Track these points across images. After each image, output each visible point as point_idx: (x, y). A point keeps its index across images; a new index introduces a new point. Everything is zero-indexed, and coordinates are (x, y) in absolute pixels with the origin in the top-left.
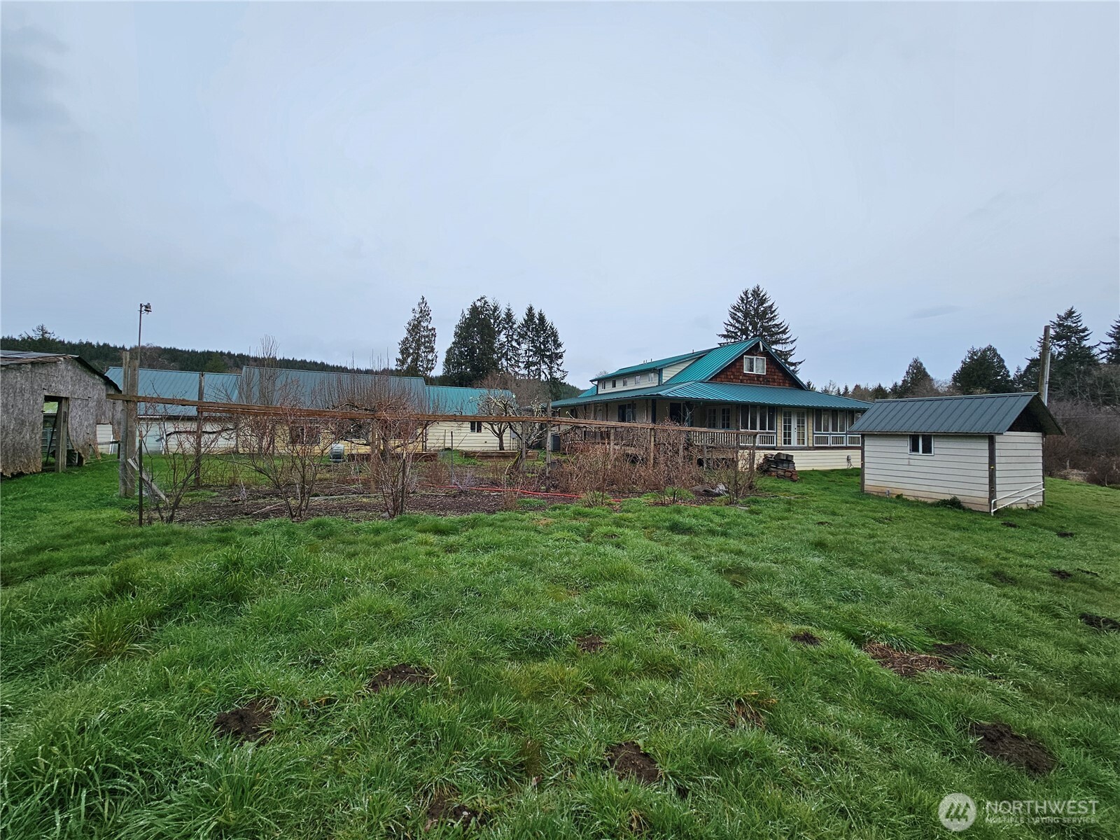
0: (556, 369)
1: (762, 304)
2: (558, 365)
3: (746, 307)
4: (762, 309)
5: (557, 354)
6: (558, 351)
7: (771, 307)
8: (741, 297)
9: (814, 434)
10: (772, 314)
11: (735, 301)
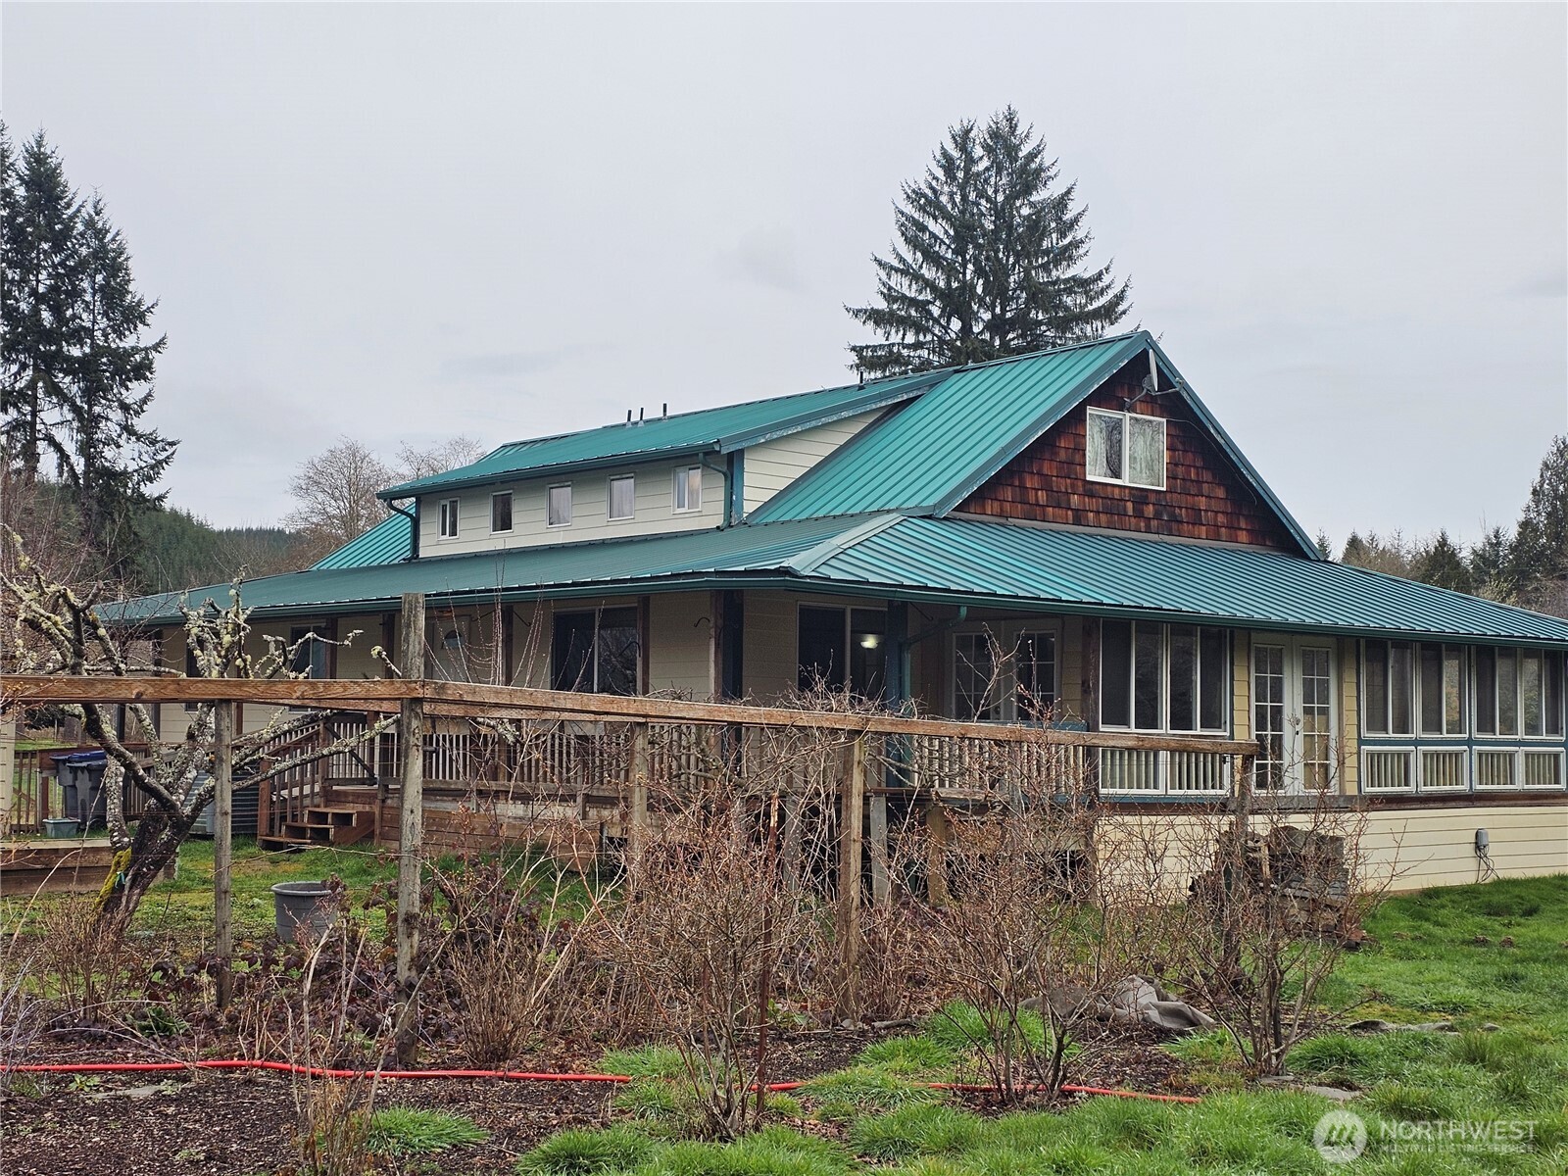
0: (113, 429)
1: (1028, 189)
2: (125, 407)
3: (964, 198)
4: (1025, 211)
5: (120, 358)
6: (129, 342)
7: (1061, 203)
8: (945, 154)
9: (1361, 742)
10: (1063, 235)
11: (922, 169)
